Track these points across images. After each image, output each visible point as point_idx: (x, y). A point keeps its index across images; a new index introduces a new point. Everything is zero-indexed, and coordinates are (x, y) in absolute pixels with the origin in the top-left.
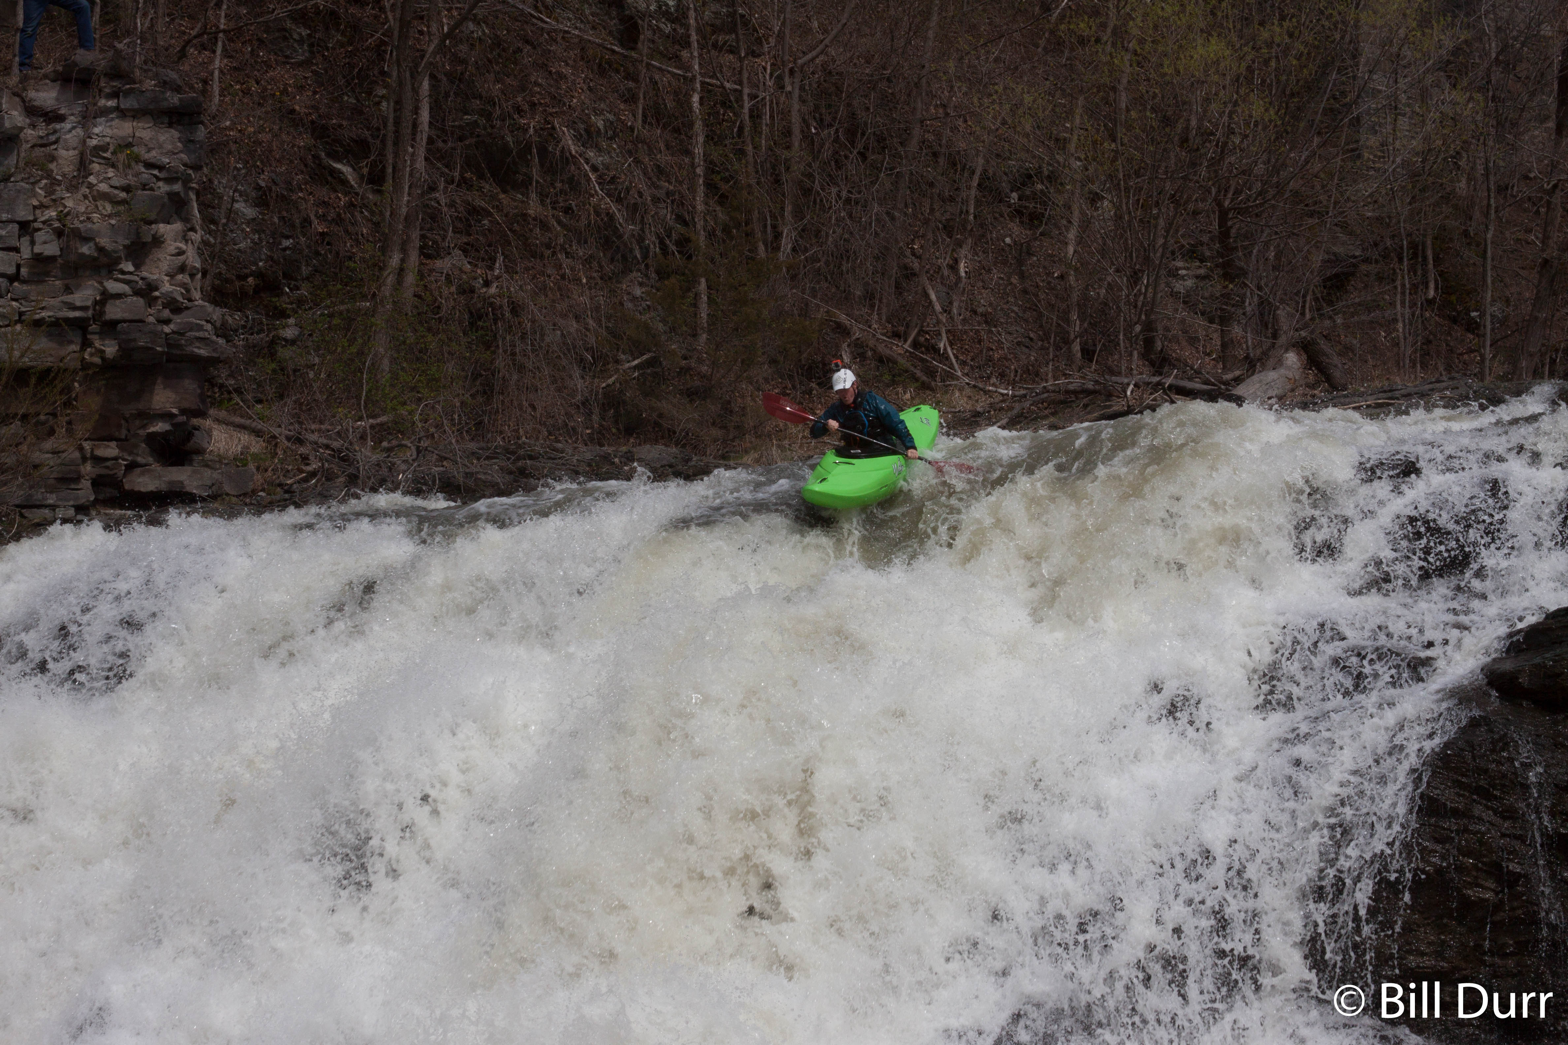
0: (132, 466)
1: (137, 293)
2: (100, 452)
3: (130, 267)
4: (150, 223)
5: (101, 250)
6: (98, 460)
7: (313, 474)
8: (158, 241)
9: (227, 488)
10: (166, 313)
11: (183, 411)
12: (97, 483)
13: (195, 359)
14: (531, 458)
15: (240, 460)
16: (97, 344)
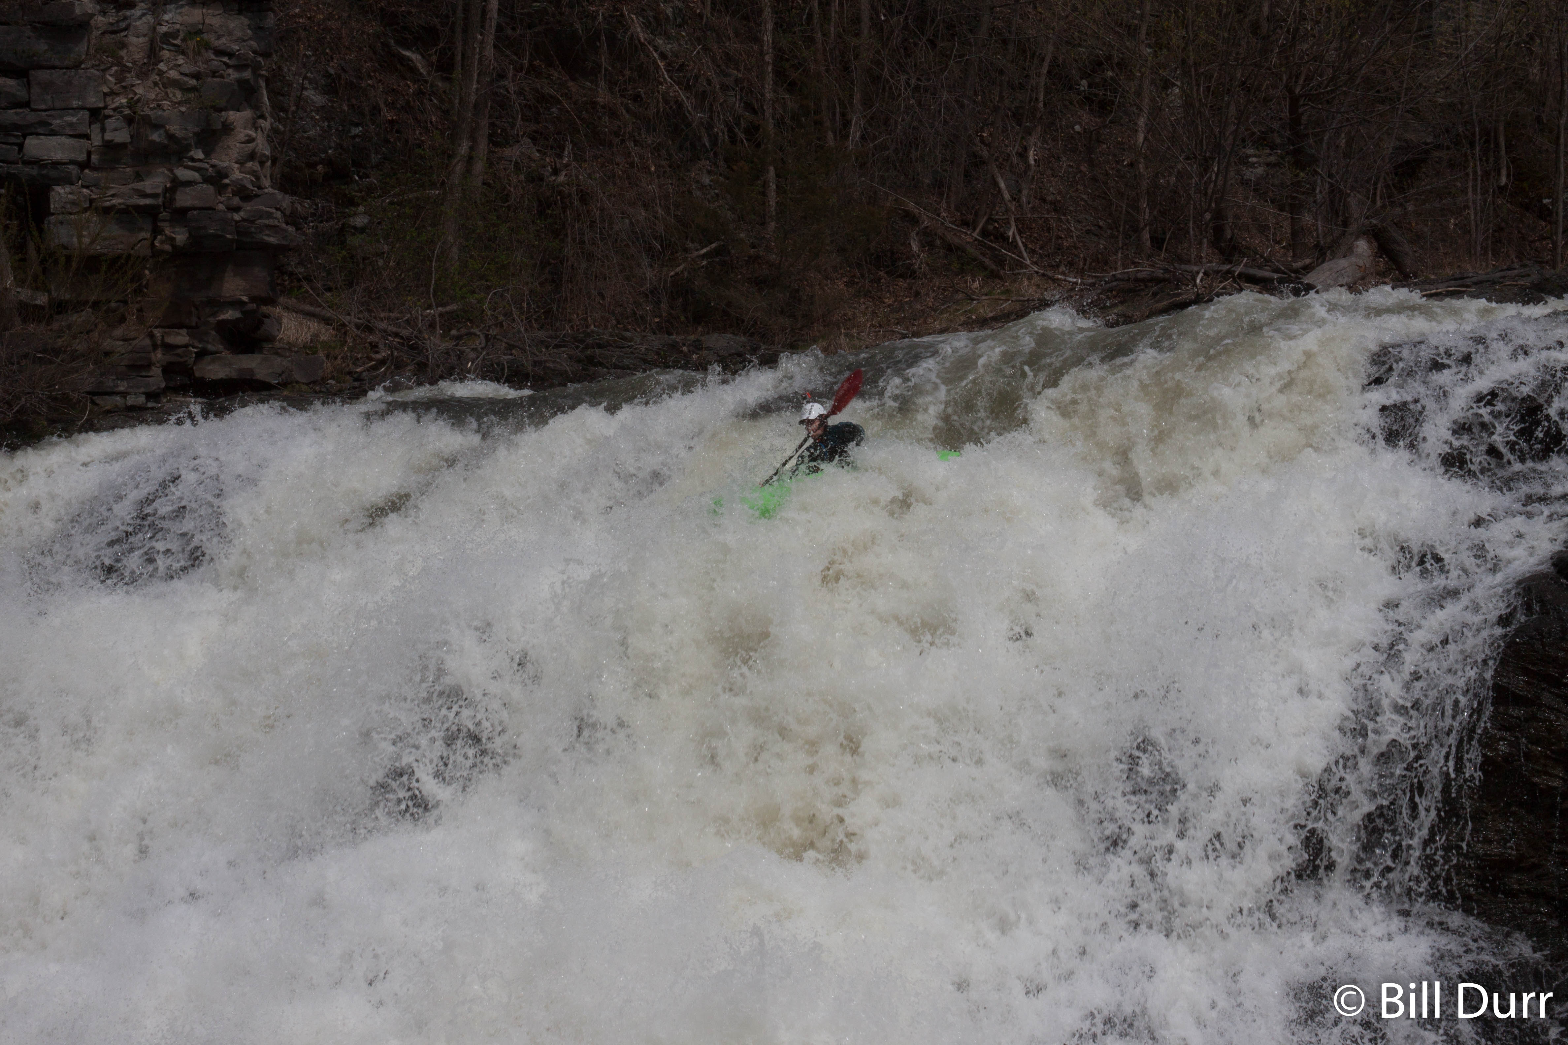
0: (202, 354)
1: (207, 180)
2: (171, 340)
3: (200, 155)
4: (220, 110)
5: (171, 137)
6: (169, 348)
7: (382, 362)
8: (228, 129)
9: (297, 376)
10: (236, 201)
11: (253, 299)
12: (168, 370)
13: (264, 247)
14: (600, 346)
15: (310, 348)
16: (168, 231)
